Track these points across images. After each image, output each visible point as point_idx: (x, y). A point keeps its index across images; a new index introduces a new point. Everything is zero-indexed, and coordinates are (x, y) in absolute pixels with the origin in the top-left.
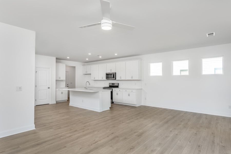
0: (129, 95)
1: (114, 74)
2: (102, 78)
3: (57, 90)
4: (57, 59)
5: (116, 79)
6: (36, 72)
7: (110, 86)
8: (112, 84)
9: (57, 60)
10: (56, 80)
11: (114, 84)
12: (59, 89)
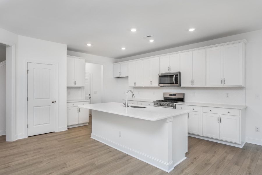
0: (219, 120)
1: (177, 75)
2: (151, 83)
3: (70, 105)
4: (68, 49)
5: (180, 86)
6: (28, 70)
7: (164, 98)
8: (171, 95)
9: (70, 51)
10: (68, 88)
11: (175, 95)
12: (73, 104)
